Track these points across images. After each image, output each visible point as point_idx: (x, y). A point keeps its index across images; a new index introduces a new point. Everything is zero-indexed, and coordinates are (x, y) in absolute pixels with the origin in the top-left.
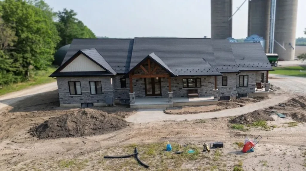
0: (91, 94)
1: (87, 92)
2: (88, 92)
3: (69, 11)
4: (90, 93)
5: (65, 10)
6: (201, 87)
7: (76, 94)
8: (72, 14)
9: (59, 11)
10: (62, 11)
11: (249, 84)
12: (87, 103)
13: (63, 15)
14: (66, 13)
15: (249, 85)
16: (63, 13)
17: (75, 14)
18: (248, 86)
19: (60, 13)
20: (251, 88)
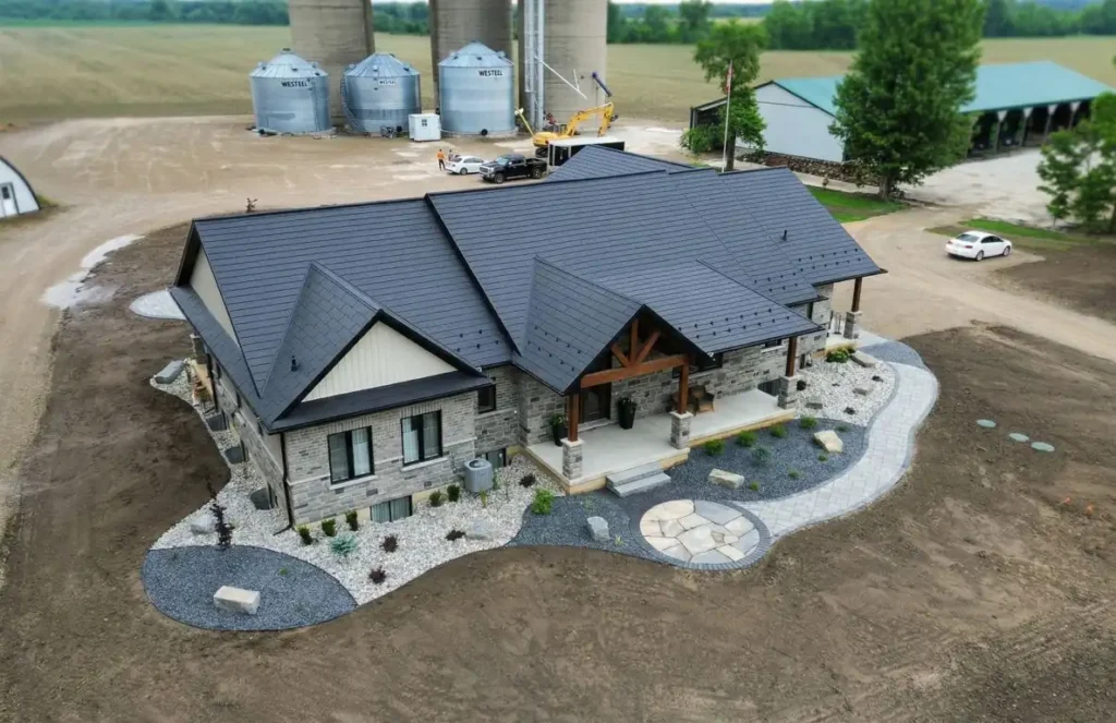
1: (393, 461)
2: (396, 461)
7: (351, 476)
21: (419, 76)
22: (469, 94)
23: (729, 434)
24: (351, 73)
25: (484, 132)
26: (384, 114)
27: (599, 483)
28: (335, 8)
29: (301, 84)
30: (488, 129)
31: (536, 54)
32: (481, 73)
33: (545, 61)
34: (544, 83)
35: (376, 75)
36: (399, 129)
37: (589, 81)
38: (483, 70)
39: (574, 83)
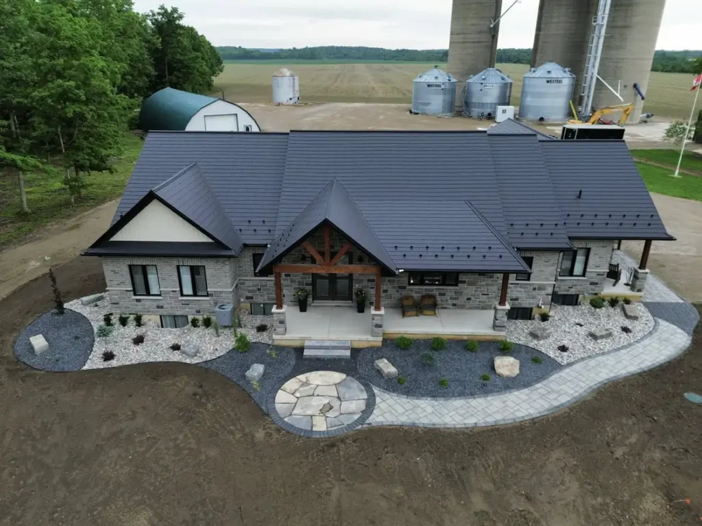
0: (182, 295)
1: (173, 291)
2: (175, 291)
3: (169, 10)
4: (179, 293)
5: (162, 8)
6: (456, 285)
7: (148, 293)
8: (176, 15)
9: (151, 11)
10: (156, 10)
11: (588, 270)
12: (174, 316)
13: (159, 18)
14: (165, 13)
15: (587, 273)
16: (159, 14)
17: (181, 17)
18: (584, 275)
19: (154, 15)
20: (594, 280)
21: (511, 83)
22: (541, 95)
23: (430, 337)
24: (469, 81)
25: (542, 119)
26: (483, 105)
27: (297, 344)
28: (474, 42)
29: (439, 86)
30: (545, 118)
31: (593, 70)
32: (548, 82)
33: (598, 74)
34: (595, 89)
35: (483, 82)
36: (489, 114)
37: (631, 90)
38: (549, 79)
39: (616, 90)
